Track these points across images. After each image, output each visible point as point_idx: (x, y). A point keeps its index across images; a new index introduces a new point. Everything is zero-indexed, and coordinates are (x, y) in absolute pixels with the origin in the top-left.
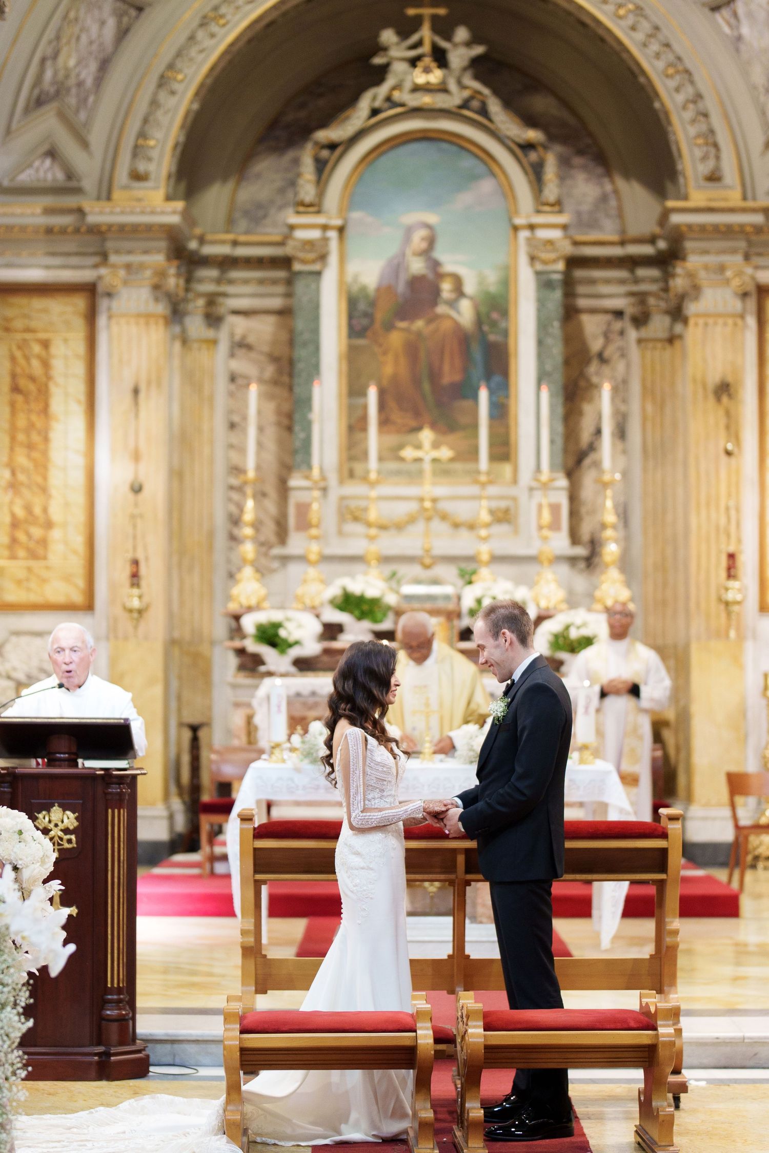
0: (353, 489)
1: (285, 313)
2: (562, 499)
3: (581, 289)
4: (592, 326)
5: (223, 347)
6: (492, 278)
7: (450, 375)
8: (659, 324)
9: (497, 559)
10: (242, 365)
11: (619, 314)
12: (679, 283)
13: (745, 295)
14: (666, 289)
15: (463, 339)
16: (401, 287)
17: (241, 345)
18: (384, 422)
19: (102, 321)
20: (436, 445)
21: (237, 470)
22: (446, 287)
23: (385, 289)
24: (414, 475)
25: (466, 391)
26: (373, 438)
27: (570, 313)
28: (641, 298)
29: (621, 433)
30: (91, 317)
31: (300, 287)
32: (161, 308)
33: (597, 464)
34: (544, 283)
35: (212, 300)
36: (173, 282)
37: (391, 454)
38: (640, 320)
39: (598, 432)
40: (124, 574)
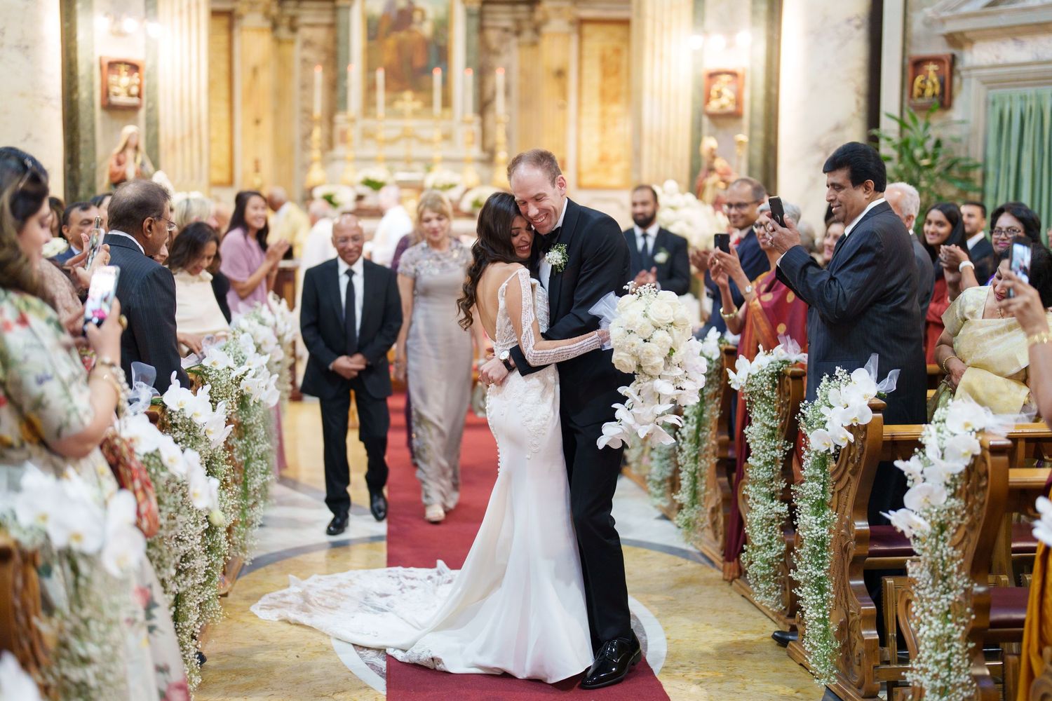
0: (369, 122)
1: (332, 26)
2: (476, 128)
3: (488, 16)
4: (493, 36)
5: (298, 44)
6: (441, 11)
7: (419, 61)
8: (528, 36)
9: (446, 160)
10: (310, 54)
11: (506, 30)
12: (538, 16)
13: (571, 23)
14: (530, 19)
15: (426, 43)
16: (394, 14)
17: (308, 44)
18: (387, 87)
19: (236, 31)
20: (414, 100)
21: (307, 111)
22: (417, 16)
23: (385, 16)
24: (400, 115)
25: (427, 71)
26: (381, 95)
27: (482, 29)
28: (518, 22)
29: (507, 92)
30: (230, 28)
31: (342, 14)
32: (267, 25)
33: (494, 110)
34: (469, 14)
35: (293, 18)
36: (274, 10)
37: (390, 103)
38: (518, 33)
39: (494, 93)
40: (250, 166)
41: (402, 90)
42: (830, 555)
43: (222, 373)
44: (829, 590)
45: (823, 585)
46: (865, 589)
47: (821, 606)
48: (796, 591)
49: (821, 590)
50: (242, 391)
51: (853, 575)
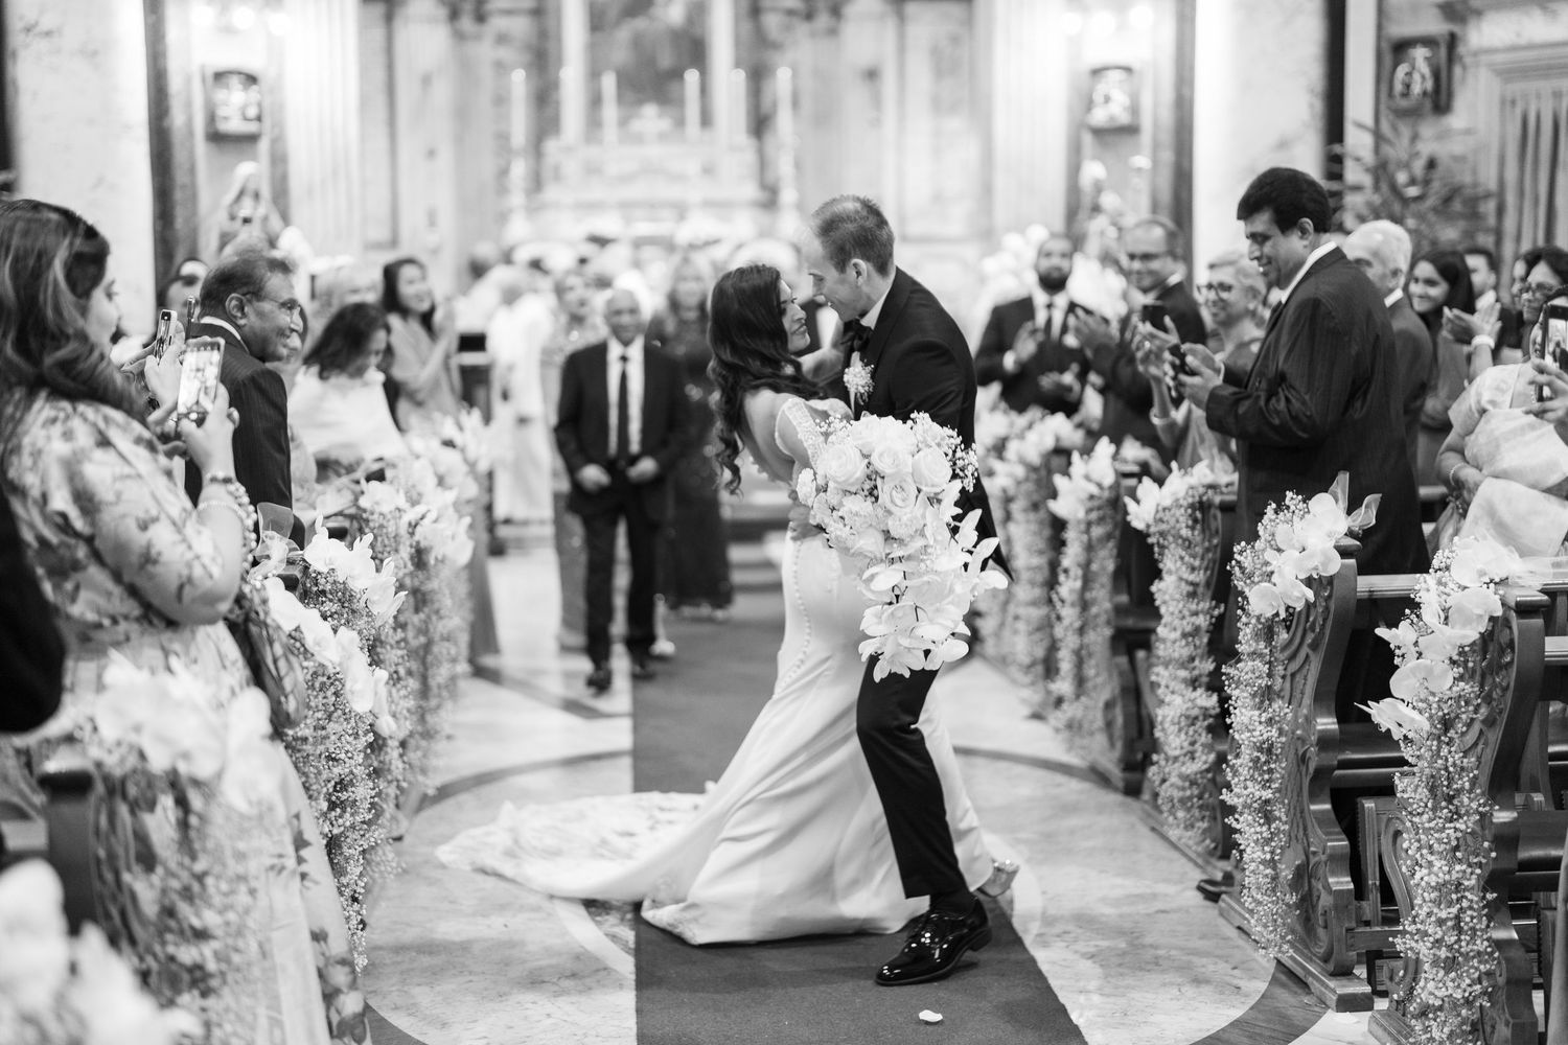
0: (594, 152)
1: (537, 13)
2: (750, 157)
4: (772, 22)
5: (488, 41)
7: (666, 60)
8: (823, 20)
10: (506, 54)
11: (790, 13)
13: (887, 0)
15: (674, 35)
17: (502, 39)
18: (620, 98)
20: (659, 117)
21: (503, 138)
24: (638, 139)
26: (610, 111)
27: (755, 11)
28: (808, 1)
29: (796, 103)
30: (389, 19)
32: (443, 12)
33: (776, 129)
35: (480, 2)
37: (623, 122)
38: (809, 16)
40: (421, 218)
41: (640, 102)
42: (1280, 768)
43: (389, 516)
44: (1280, 819)
45: (1271, 811)
46: (1332, 816)
47: (1268, 841)
48: (1230, 820)
49: (1268, 818)
50: (418, 543)
51: (1314, 797)
